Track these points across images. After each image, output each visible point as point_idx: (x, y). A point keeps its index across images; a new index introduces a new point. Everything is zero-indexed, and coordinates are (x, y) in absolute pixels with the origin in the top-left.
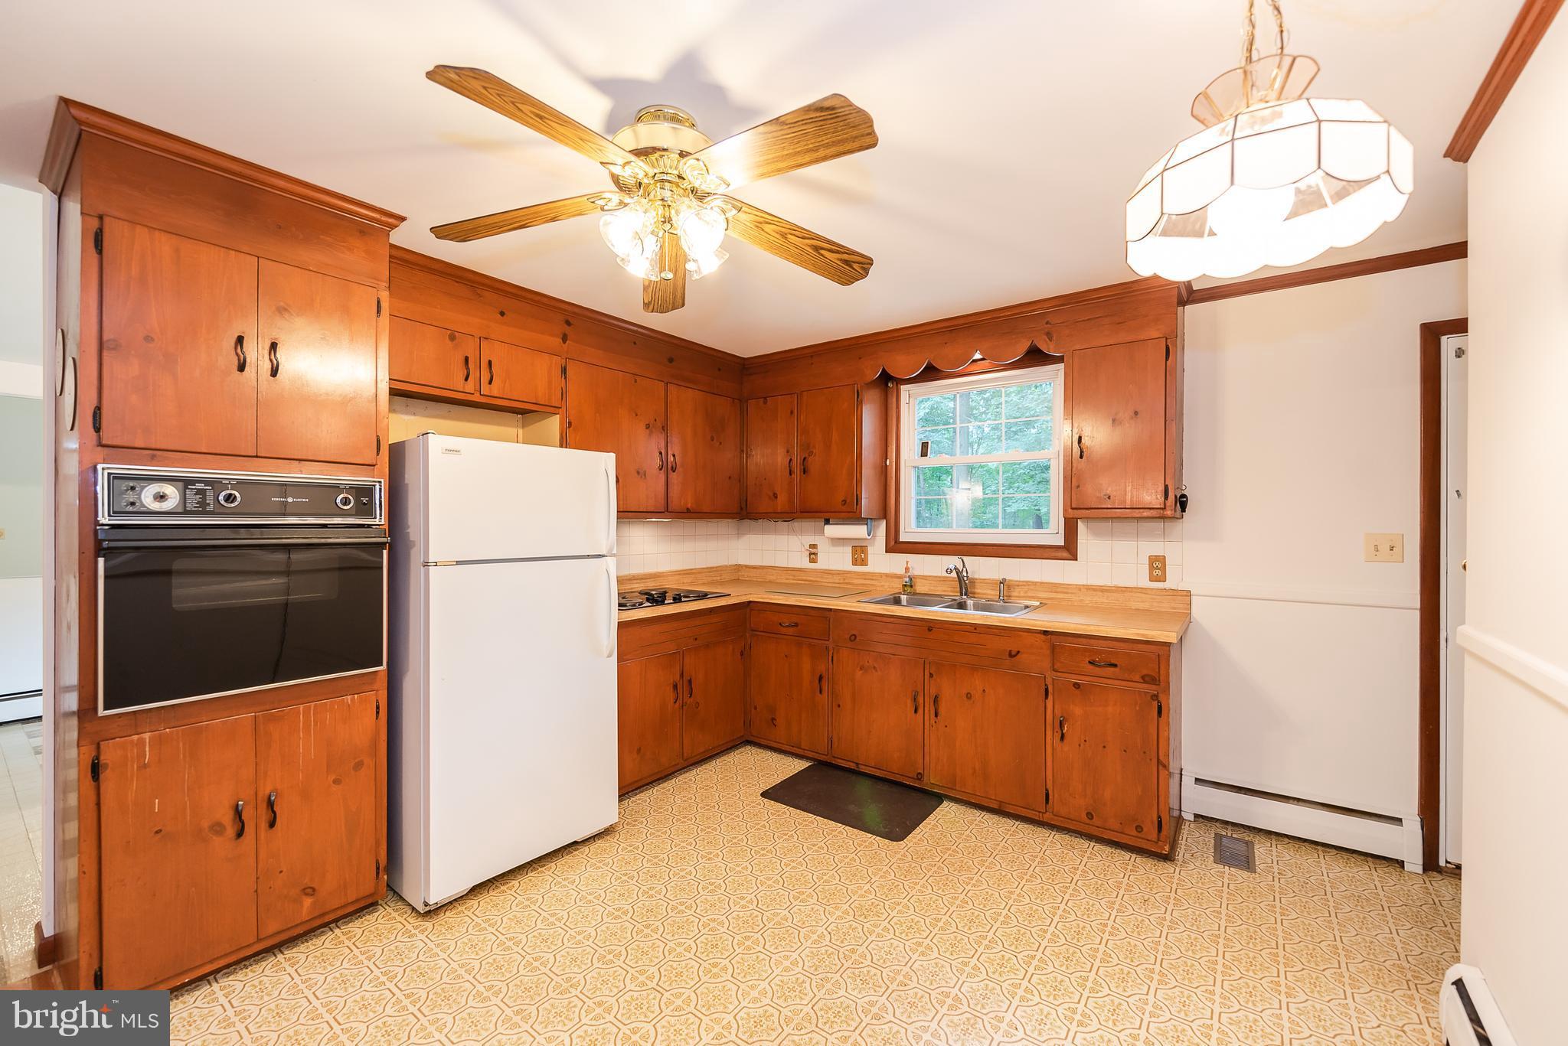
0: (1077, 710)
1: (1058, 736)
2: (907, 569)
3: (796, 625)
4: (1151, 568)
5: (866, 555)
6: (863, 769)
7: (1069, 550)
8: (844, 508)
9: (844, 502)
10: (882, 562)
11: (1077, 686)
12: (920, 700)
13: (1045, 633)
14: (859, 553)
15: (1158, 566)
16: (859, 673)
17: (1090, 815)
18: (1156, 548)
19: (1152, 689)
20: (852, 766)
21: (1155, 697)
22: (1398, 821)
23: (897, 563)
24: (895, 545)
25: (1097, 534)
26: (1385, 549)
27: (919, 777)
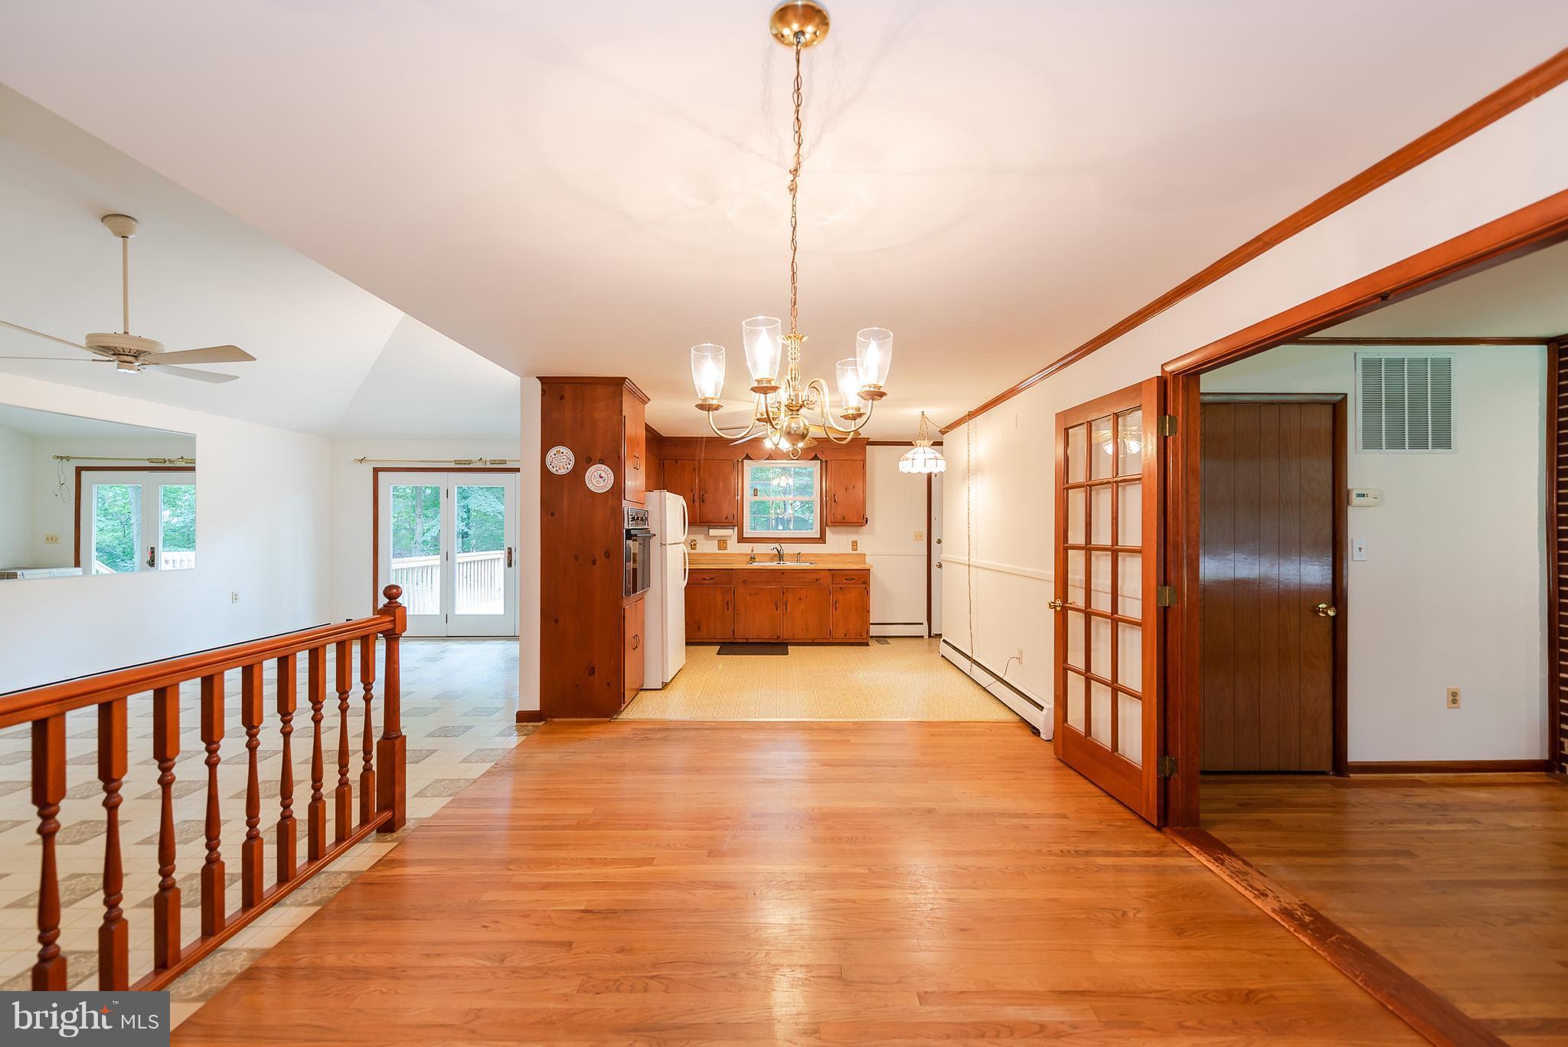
0: (841, 597)
1: (834, 609)
2: (752, 551)
3: (713, 578)
4: (853, 546)
5: (726, 545)
6: (750, 641)
7: (822, 539)
8: (727, 521)
9: (727, 518)
10: (734, 547)
11: (841, 588)
12: (779, 604)
13: (829, 570)
14: (722, 543)
15: (855, 544)
16: (749, 597)
17: (845, 635)
18: (854, 537)
19: (865, 586)
20: (745, 641)
21: (866, 588)
22: (922, 624)
23: (746, 548)
24: (742, 539)
25: (833, 532)
26: (918, 537)
27: (778, 637)
